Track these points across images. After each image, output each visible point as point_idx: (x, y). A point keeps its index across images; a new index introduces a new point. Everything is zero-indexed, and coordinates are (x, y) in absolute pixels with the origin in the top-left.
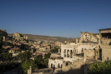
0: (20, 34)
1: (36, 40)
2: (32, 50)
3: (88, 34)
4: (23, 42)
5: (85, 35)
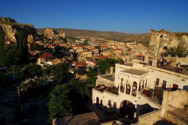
1: (78, 37)
2: (72, 55)
3: (165, 35)
4: (59, 42)
5: (160, 35)
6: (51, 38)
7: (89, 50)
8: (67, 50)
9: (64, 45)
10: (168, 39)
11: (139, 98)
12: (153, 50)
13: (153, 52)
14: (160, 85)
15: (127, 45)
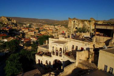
0: (7, 18)
1: (25, 23)
2: (21, 35)
3: (76, 21)
4: (12, 26)
5: (73, 21)
6: (6, 23)
7: (32, 31)
8: (18, 31)
9: (16, 28)
10: (77, 23)
11: (64, 57)
12: (70, 30)
13: (70, 31)
14: (75, 49)
15: (56, 27)
